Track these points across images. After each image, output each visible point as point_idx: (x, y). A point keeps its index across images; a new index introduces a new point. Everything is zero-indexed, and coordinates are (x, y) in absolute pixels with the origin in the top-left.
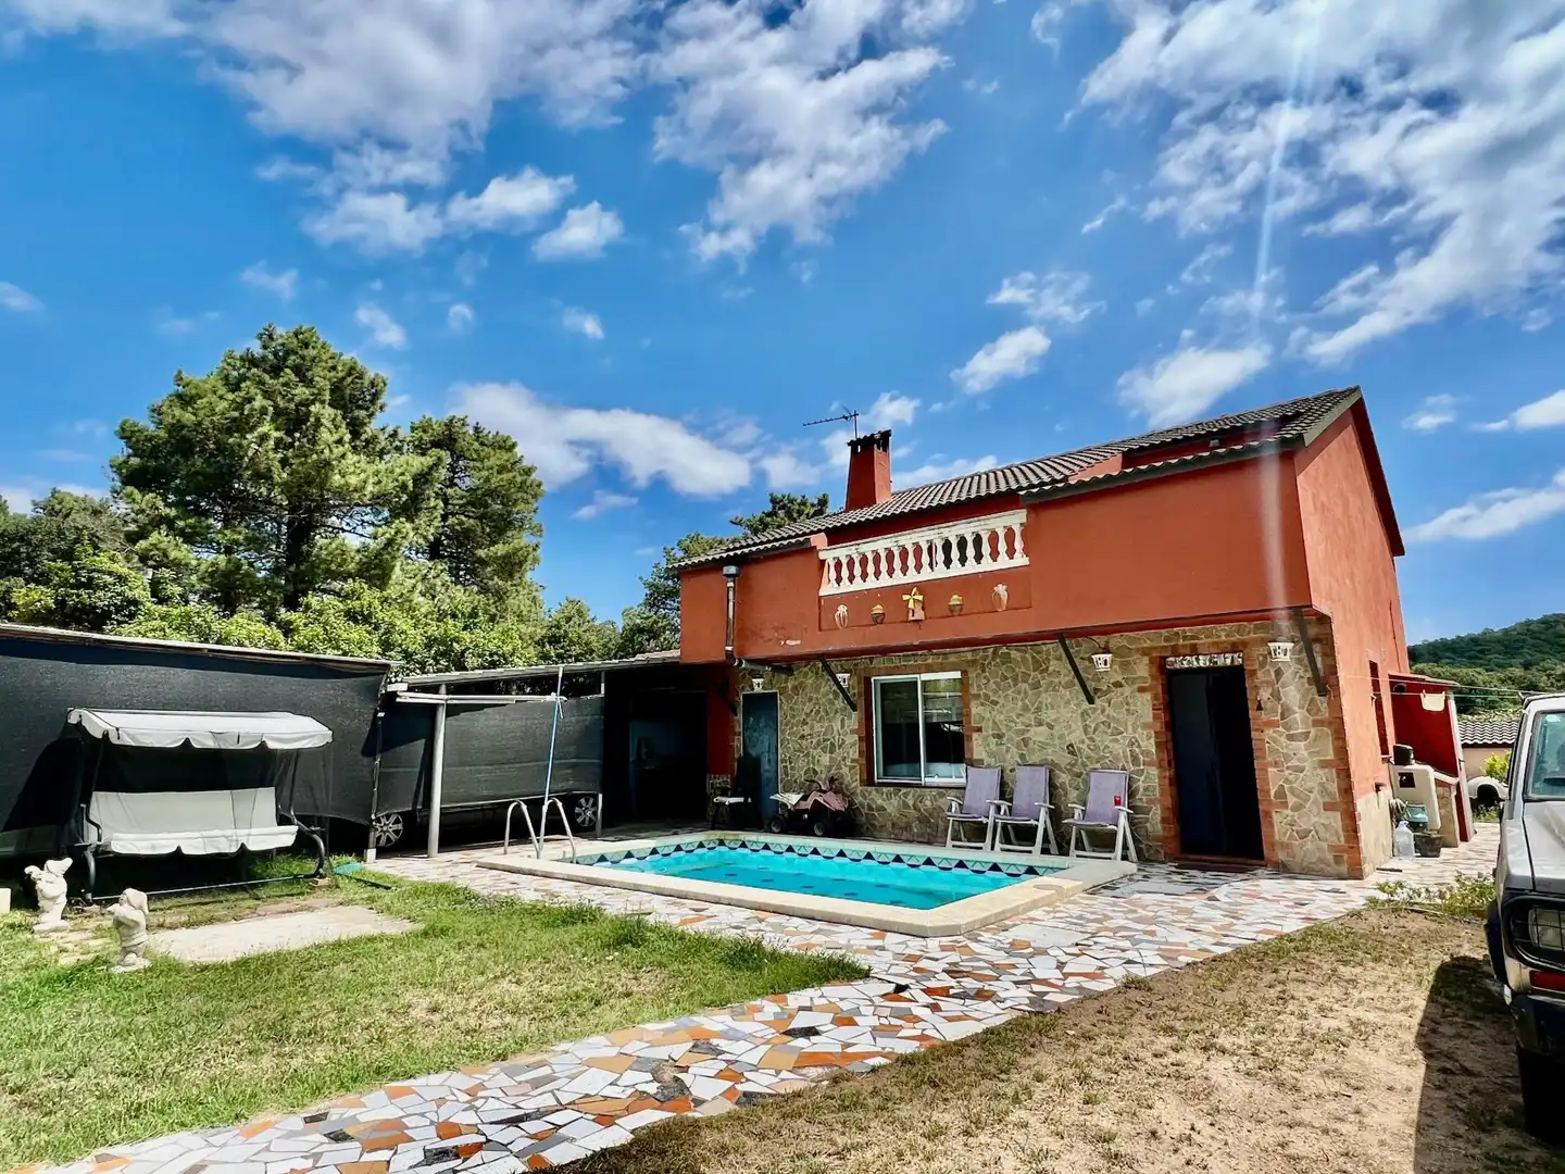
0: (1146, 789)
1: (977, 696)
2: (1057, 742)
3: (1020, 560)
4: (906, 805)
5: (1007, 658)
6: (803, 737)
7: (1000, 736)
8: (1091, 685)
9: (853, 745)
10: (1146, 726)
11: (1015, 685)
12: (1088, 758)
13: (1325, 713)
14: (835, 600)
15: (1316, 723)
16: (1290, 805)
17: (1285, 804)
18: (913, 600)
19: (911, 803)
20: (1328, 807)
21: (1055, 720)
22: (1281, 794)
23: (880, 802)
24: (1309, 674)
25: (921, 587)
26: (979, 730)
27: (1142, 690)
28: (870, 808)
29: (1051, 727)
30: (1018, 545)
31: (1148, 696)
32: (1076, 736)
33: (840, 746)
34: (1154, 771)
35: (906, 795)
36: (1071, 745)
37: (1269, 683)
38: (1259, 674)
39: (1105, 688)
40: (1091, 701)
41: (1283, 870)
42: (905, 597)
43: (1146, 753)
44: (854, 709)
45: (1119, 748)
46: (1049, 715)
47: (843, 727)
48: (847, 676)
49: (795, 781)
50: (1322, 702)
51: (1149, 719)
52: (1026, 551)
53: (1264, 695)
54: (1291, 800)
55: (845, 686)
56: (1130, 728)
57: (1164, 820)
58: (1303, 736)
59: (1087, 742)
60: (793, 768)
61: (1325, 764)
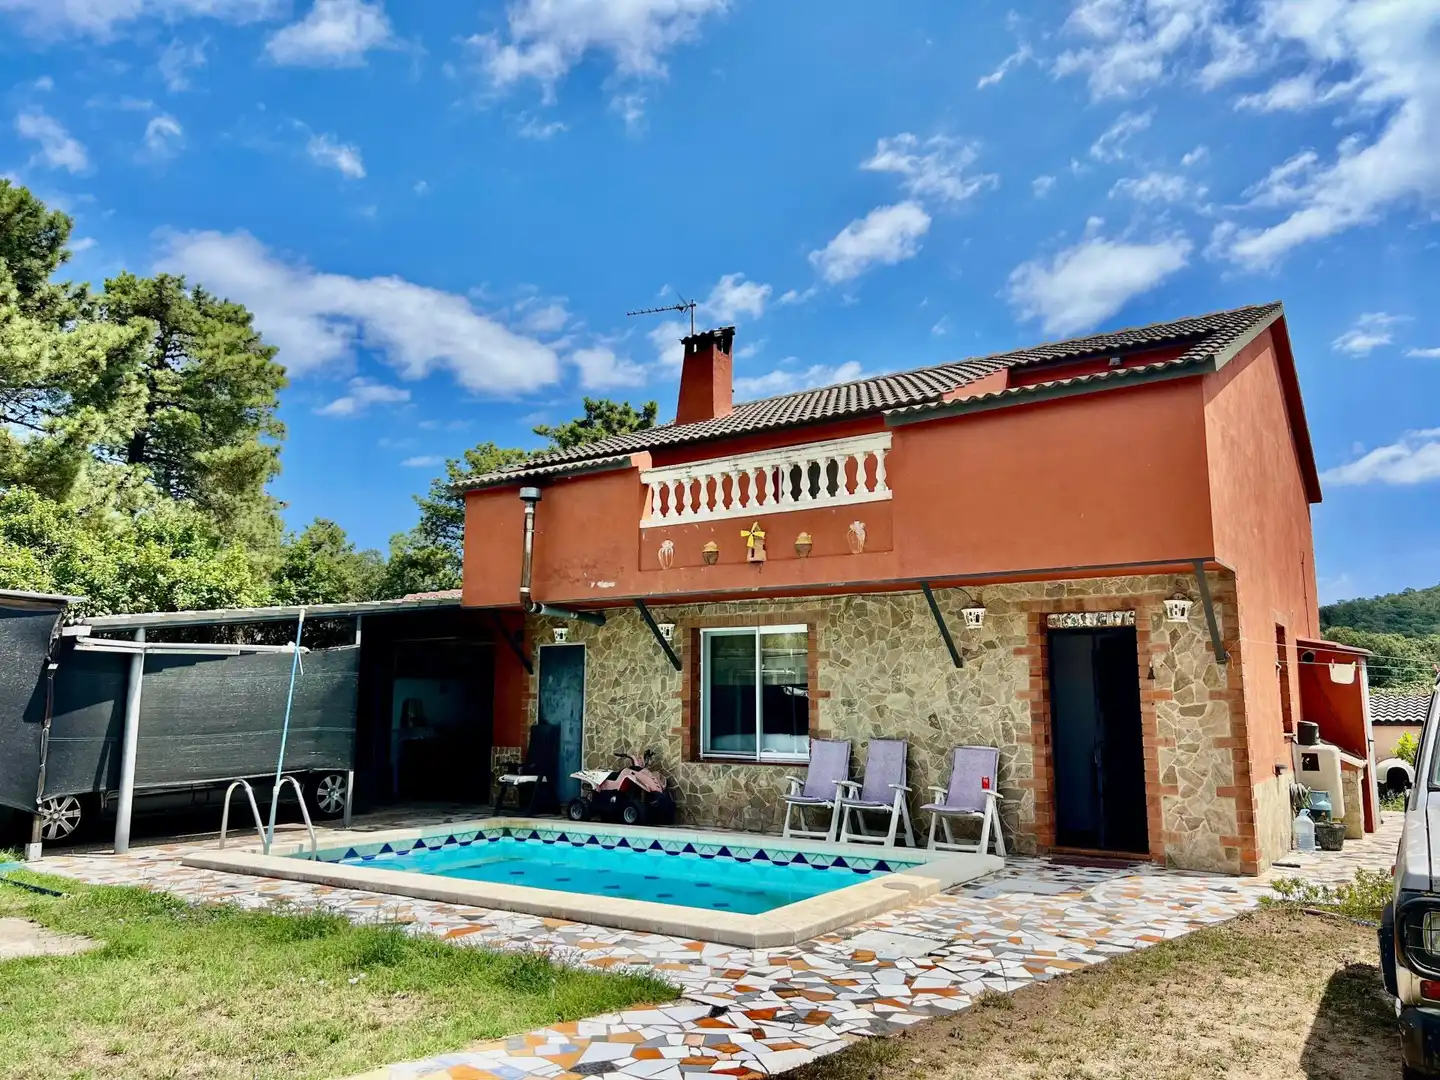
0: (1019, 770)
1: (826, 655)
2: (917, 711)
3: (882, 493)
4: (736, 785)
5: (861, 611)
6: (613, 701)
7: (850, 704)
8: (959, 644)
9: (676, 710)
10: (1021, 695)
11: (871, 642)
12: (953, 731)
13: (1224, 684)
14: (659, 533)
15: (1213, 695)
16: (1180, 790)
17: (1174, 789)
18: (753, 538)
19: (742, 782)
20: (1222, 792)
21: (917, 685)
22: (1171, 777)
23: (705, 781)
24: (1208, 638)
25: (764, 521)
26: (827, 695)
27: (1018, 652)
28: (693, 789)
29: (911, 693)
30: (880, 474)
31: (1025, 660)
32: (939, 704)
33: (659, 713)
34: (1029, 749)
35: (737, 773)
36: (934, 716)
37: (1163, 648)
38: (1153, 636)
39: (975, 649)
40: (959, 663)
41: (1170, 865)
42: (744, 533)
43: (1020, 727)
44: (678, 665)
45: (989, 720)
46: (909, 680)
47: (663, 689)
48: (671, 626)
49: (603, 755)
50: (1221, 671)
51: (1026, 686)
52: (889, 483)
53: (1157, 660)
54: (1182, 784)
55: (668, 639)
56: (1003, 697)
57: (1038, 807)
58: (1198, 711)
59: (953, 712)
60: (600, 740)
61: (1221, 743)
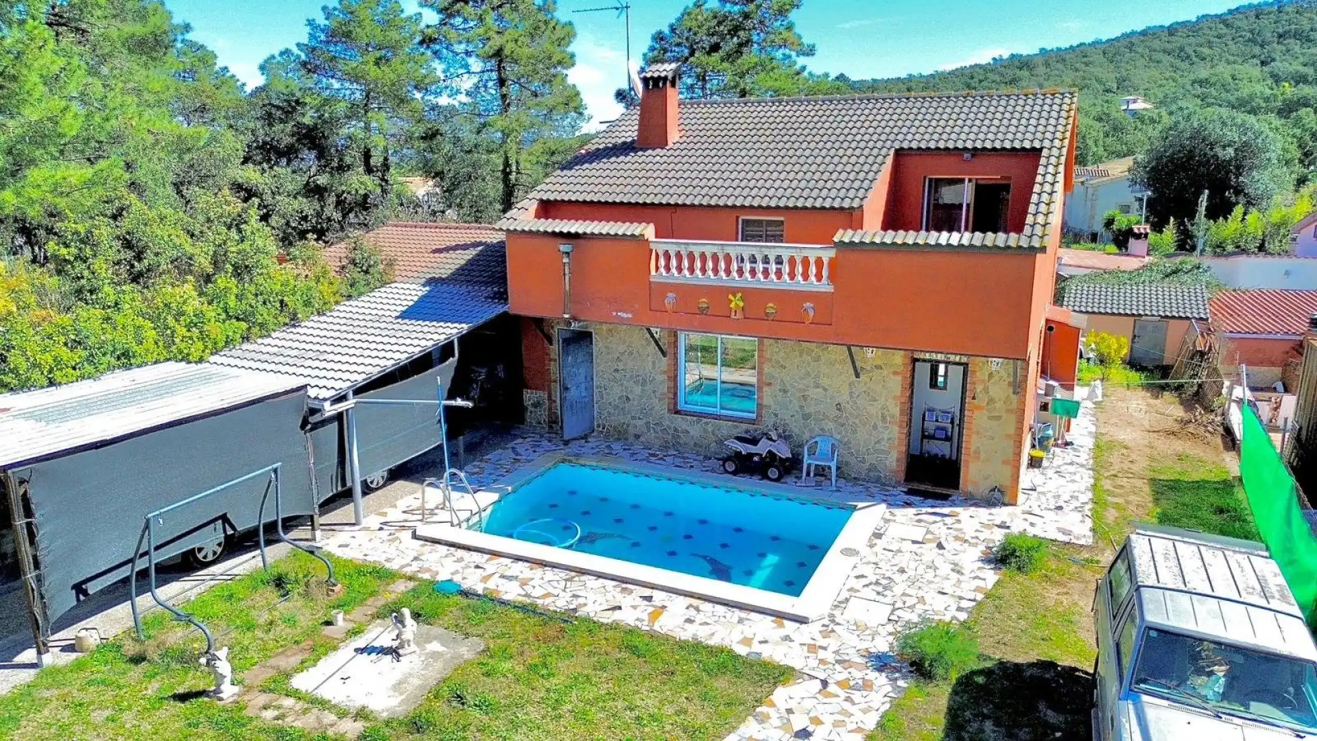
0: (889, 439)
1: (770, 360)
2: (828, 400)
3: (825, 287)
4: (705, 431)
5: (801, 346)
6: (617, 370)
7: (785, 391)
8: (858, 364)
9: (663, 382)
10: (895, 398)
11: (801, 356)
12: (850, 414)
13: (1014, 406)
14: (665, 288)
15: (1008, 411)
16: (982, 458)
17: (978, 458)
18: (736, 302)
19: (710, 430)
20: (1005, 462)
21: (829, 385)
22: (977, 452)
23: (684, 427)
24: (1011, 379)
26: (770, 384)
27: (895, 373)
28: (676, 430)
29: (826, 390)
30: (825, 273)
31: (899, 378)
32: (844, 398)
33: (651, 382)
34: (896, 429)
35: (707, 424)
36: (839, 404)
37: (983, 381)
38: (978, 374)
39: (868, 368)
40: (857, 376)
41: (972, 501)
43: (893, 417)
44: (664, 354)
45: (874, 410)
46: (825, 382)
47: (653, 368)
48: (658, 330)
49: (610, 404)
50: (1014, 398)
51: (899, 393)
52: (832, 278)
53: (979, 388)
54: (983, 456)
55: (657, 336)
56: (883, 399)
57: (898, 460)
58: (999, 418)
59: (851, 403)
60: (608, 394)
61: (1008, 436)
